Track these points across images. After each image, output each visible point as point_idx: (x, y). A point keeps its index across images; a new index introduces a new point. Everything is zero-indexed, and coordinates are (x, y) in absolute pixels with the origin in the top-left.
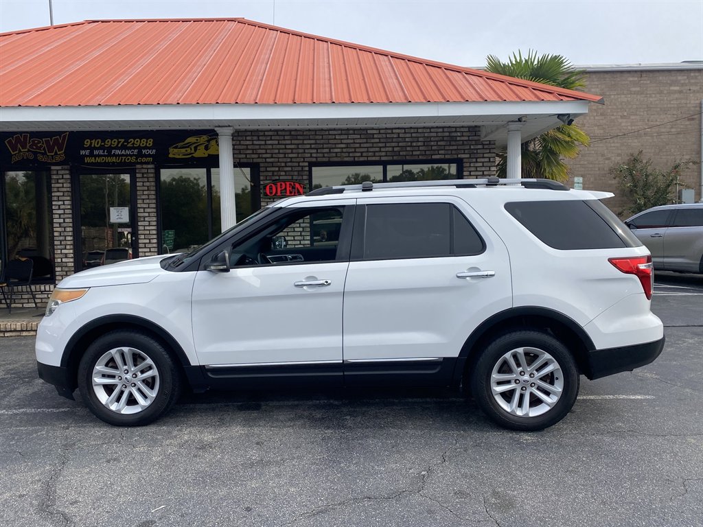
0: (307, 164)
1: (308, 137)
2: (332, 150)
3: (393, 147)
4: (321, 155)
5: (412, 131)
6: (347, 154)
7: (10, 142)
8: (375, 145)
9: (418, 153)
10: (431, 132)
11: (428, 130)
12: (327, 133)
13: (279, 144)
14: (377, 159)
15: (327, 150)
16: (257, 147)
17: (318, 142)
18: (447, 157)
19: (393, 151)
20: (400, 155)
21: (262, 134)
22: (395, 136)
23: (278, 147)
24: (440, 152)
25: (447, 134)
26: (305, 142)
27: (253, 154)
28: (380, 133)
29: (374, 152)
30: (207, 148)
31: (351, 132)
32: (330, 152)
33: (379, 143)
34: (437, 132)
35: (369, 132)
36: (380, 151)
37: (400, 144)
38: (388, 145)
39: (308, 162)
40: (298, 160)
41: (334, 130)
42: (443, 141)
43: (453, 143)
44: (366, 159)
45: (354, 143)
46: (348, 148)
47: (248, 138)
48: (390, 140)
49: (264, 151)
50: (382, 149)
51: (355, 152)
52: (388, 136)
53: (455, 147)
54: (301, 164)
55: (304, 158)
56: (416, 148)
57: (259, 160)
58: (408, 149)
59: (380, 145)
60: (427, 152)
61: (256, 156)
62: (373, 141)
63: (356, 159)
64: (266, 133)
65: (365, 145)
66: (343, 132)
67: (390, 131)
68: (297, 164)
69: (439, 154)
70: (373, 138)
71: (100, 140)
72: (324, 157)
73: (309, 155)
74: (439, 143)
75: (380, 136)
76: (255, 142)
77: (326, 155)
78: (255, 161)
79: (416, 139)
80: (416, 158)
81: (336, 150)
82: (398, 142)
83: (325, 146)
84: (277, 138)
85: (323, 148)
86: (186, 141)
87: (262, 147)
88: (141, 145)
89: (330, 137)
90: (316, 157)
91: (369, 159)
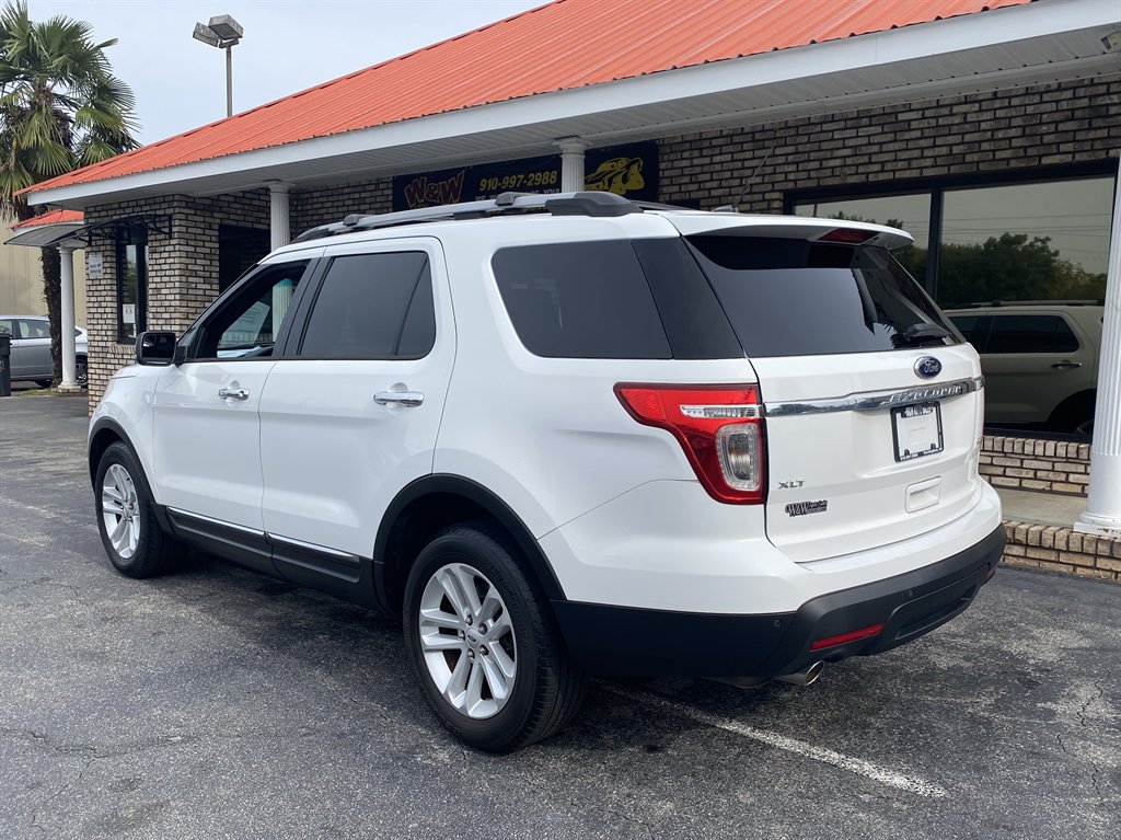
0: (776, 195)
1: (782, 142)
2: (825, 164)
3: (951, 145)
4: (803, 175)
5: (997, 104)
6: (853, 170)
7: (409, 190)
8: (911, 145)
9: (1007, 154)
10: (1042, 102)
11: (1036, 99)
12: (818, 128)
13: (733, 160)
14: (915, 174)
15: (815, 165)
16: (698, 170)
17: (801, 149)
18: (1079, 157)
19: (951, 154)
20: (964, 163)
21: (706, 144)
22: (957, 120)
23: (731, 166)
24: (1063, 148)
25: (1085, 102)
26: (778, 151)
27: (691, 183)
28: (924, 118)
29: (909, 160)
30: (625, 180)
31: (865, 121)
32: (821, 168)
33: (921, 138)
34: (1057, 102)
35: (901, 117)
36: (922, 157)
37: (968, 138)
38: (939, 141)
39: (780, 191)
40: (763, 188)
41: (833, 120)
42: (1072, 119)
43: (1097, 123)
44: (891, 176)
45: (870, 144)
46: (856, 155)
47: (686, 155)
48: (946, 131)
49: (707, 177)
50: (927, 153)
51: (870, 163)
52: (941, 122)
53: (1104, 133)
54: (767, 196)
55: (773, 183)
56: (1004, 144)
57: (700, 194)
58: (985, 146)
59: (923, 143)
60: (1031, 152)
61: (695, 187)
62: (907, 136)
63: (872, 178)
64: (714, 142)
65: (892, 147)
66: (850, 124)
67: (946, 111)
68: (760, 197)
69: (1059, 153)
70: (910, 130)
71: (497, 179)
72: (809, 178)
73: (782, 177)
74: (1062, 127)
75: (924, 124)
76: (696, 162)
77: (813, 174)
78: (693, 196)
79: (1004, 123)
80: (1003, 166)
81: (833, 163)
82: (963, 134)
83: (813, 156)
84: (731, 149)
85: (809, 161)
86: (599, 170)
87: (706, 169)
88: (544, 183)
89: (823, 136)
90: (795, 181)
91: (898, 175)
